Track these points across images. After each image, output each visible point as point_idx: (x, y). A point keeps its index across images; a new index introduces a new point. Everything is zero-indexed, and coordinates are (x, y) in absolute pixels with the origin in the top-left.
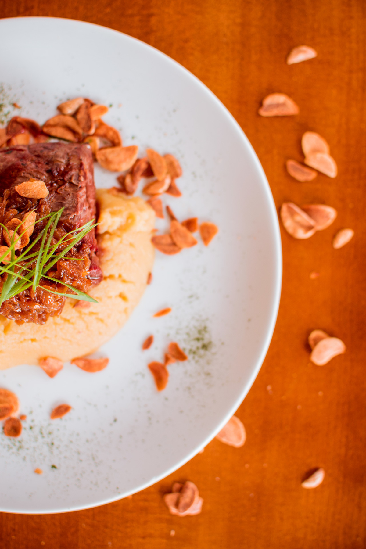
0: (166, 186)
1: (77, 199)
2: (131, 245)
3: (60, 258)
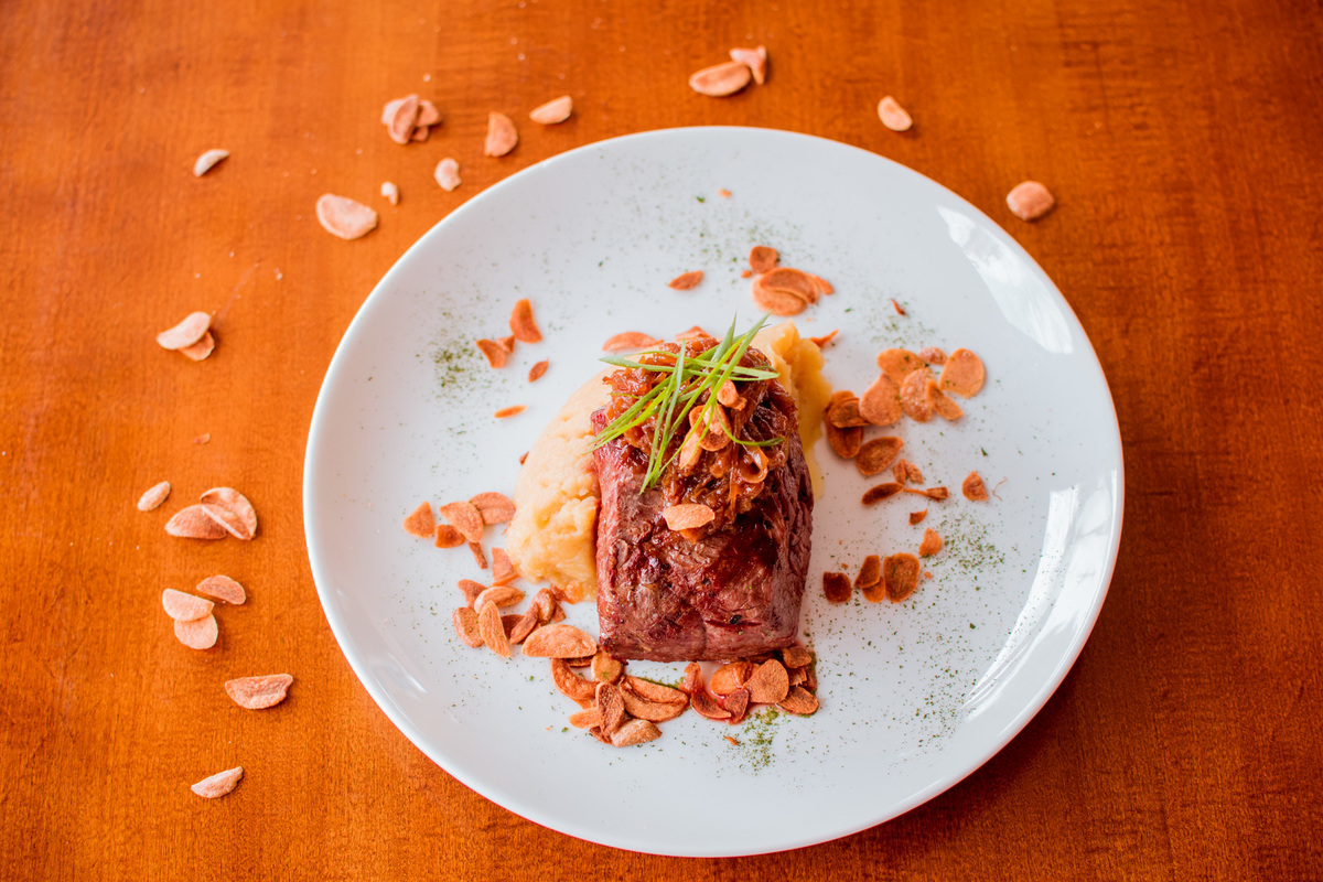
0: (483, 597)
1: (619, 511)
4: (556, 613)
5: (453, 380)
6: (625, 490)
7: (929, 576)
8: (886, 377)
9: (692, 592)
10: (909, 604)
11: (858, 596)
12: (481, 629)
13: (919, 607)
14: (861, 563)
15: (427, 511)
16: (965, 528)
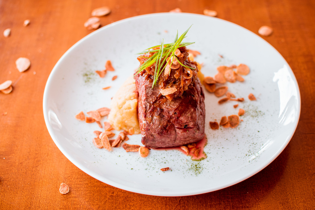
0: (102, 135)
4: (126, 138)
5: (88, 81)
6: (147, 87)
7: (242, 121)
8: (220, 72)
9: (171, 117)
10: (238, 128)
12: (102, 142)
13: (241, 129)
14: (220, 119)
15: (82, 114)
16: (251, 107)
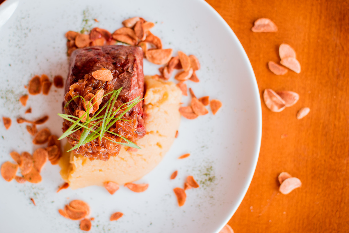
0: (190, 75)
1: (131, 82)
2: (166, 112)
3: (118, 120)
4: (162, 71)
7: (25, 87)
8: (38, 171)
10: (33, 76)
11: (51, 79)
12: (189, 62)
13: (29, 75)
14: (50, 92)
15: (214, 111)
